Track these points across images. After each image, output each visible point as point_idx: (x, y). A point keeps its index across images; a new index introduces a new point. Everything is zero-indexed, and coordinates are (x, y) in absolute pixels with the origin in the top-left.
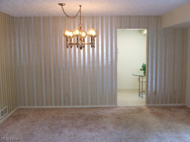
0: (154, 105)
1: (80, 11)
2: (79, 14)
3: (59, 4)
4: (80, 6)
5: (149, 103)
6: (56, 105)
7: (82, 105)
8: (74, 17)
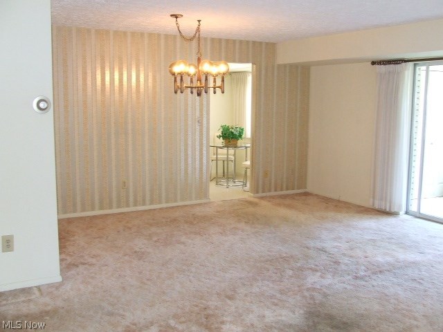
0: (264, 194)
1: (198, 29)
2: (197, 35)
3: (172, 15)
4: (199, 21)
5: (257, 192)
6: (101, 208)
7: (150, 204)
8: (191, 39)
